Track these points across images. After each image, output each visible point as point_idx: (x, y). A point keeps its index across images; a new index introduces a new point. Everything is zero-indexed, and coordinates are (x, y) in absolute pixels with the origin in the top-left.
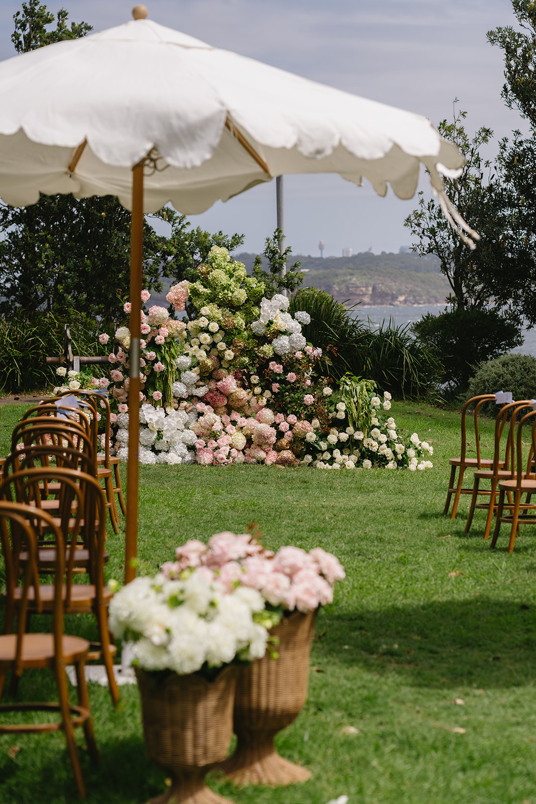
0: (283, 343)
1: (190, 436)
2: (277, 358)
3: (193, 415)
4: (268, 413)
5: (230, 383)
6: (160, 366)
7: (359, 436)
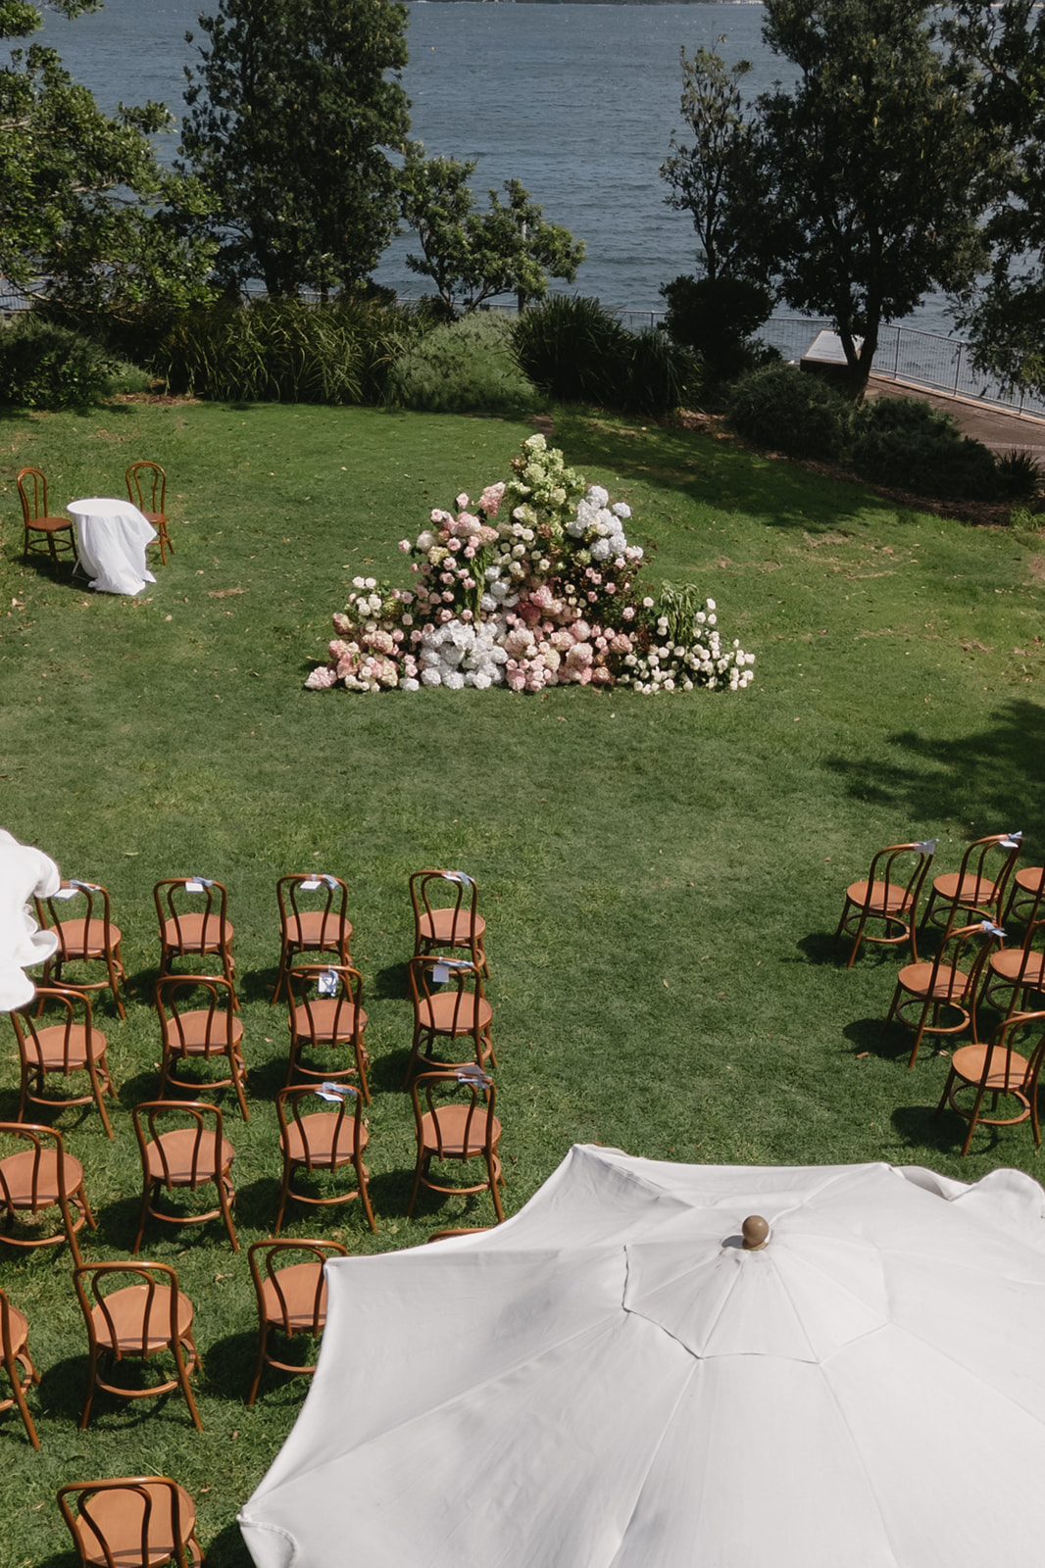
0: (602, 548)
1: (501, 654)
2: (595, 564)
3: (503, 628)
4: (583, 628)
5: (545, 596)
6: (470, 583)
7: (681, 652)
